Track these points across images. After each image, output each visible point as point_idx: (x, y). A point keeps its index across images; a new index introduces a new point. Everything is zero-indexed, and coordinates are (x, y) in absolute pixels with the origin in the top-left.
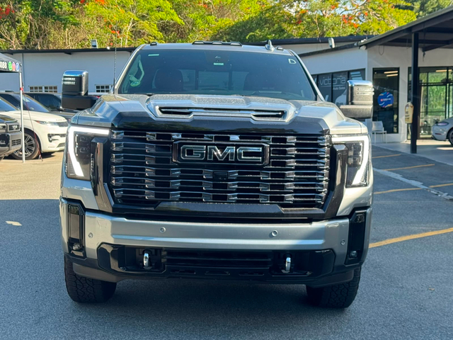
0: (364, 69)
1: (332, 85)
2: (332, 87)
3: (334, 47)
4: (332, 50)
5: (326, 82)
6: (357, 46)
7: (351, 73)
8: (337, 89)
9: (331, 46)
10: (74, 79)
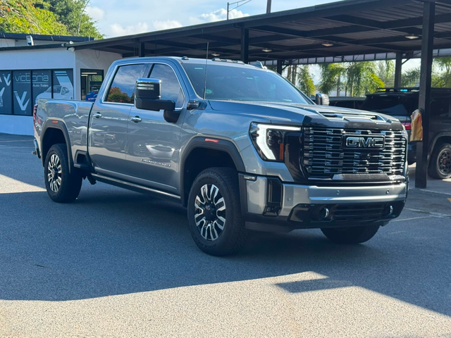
0: (72, 69)
1: (32, 82)
2: (32, 84)
3: (33, 44)
4: (30, 48)
5: (24, 78)
6: (65, 46)
7: (56, 72)
8: (37, 86)
9: (30, 44)
10: (152, 86)
